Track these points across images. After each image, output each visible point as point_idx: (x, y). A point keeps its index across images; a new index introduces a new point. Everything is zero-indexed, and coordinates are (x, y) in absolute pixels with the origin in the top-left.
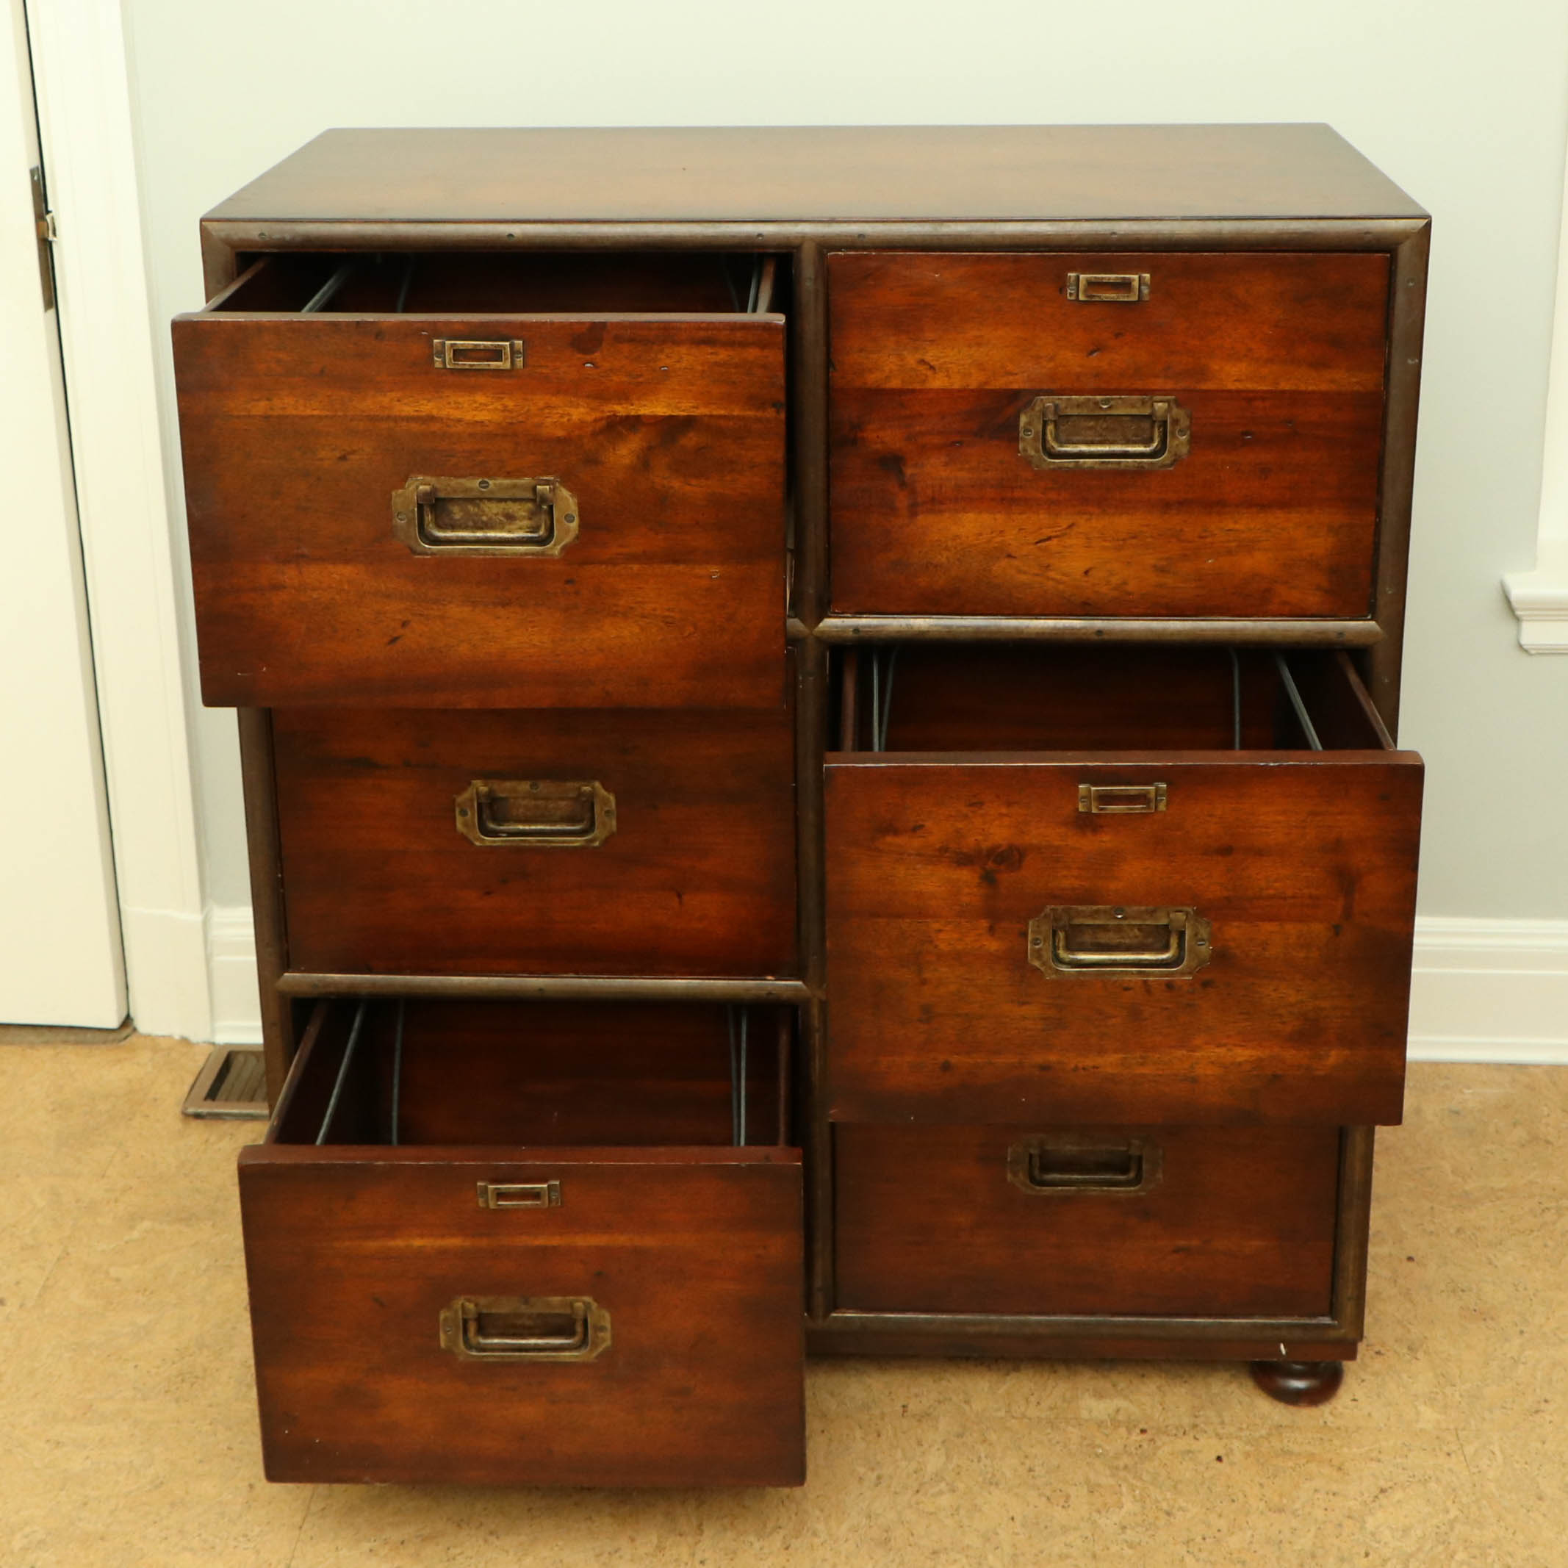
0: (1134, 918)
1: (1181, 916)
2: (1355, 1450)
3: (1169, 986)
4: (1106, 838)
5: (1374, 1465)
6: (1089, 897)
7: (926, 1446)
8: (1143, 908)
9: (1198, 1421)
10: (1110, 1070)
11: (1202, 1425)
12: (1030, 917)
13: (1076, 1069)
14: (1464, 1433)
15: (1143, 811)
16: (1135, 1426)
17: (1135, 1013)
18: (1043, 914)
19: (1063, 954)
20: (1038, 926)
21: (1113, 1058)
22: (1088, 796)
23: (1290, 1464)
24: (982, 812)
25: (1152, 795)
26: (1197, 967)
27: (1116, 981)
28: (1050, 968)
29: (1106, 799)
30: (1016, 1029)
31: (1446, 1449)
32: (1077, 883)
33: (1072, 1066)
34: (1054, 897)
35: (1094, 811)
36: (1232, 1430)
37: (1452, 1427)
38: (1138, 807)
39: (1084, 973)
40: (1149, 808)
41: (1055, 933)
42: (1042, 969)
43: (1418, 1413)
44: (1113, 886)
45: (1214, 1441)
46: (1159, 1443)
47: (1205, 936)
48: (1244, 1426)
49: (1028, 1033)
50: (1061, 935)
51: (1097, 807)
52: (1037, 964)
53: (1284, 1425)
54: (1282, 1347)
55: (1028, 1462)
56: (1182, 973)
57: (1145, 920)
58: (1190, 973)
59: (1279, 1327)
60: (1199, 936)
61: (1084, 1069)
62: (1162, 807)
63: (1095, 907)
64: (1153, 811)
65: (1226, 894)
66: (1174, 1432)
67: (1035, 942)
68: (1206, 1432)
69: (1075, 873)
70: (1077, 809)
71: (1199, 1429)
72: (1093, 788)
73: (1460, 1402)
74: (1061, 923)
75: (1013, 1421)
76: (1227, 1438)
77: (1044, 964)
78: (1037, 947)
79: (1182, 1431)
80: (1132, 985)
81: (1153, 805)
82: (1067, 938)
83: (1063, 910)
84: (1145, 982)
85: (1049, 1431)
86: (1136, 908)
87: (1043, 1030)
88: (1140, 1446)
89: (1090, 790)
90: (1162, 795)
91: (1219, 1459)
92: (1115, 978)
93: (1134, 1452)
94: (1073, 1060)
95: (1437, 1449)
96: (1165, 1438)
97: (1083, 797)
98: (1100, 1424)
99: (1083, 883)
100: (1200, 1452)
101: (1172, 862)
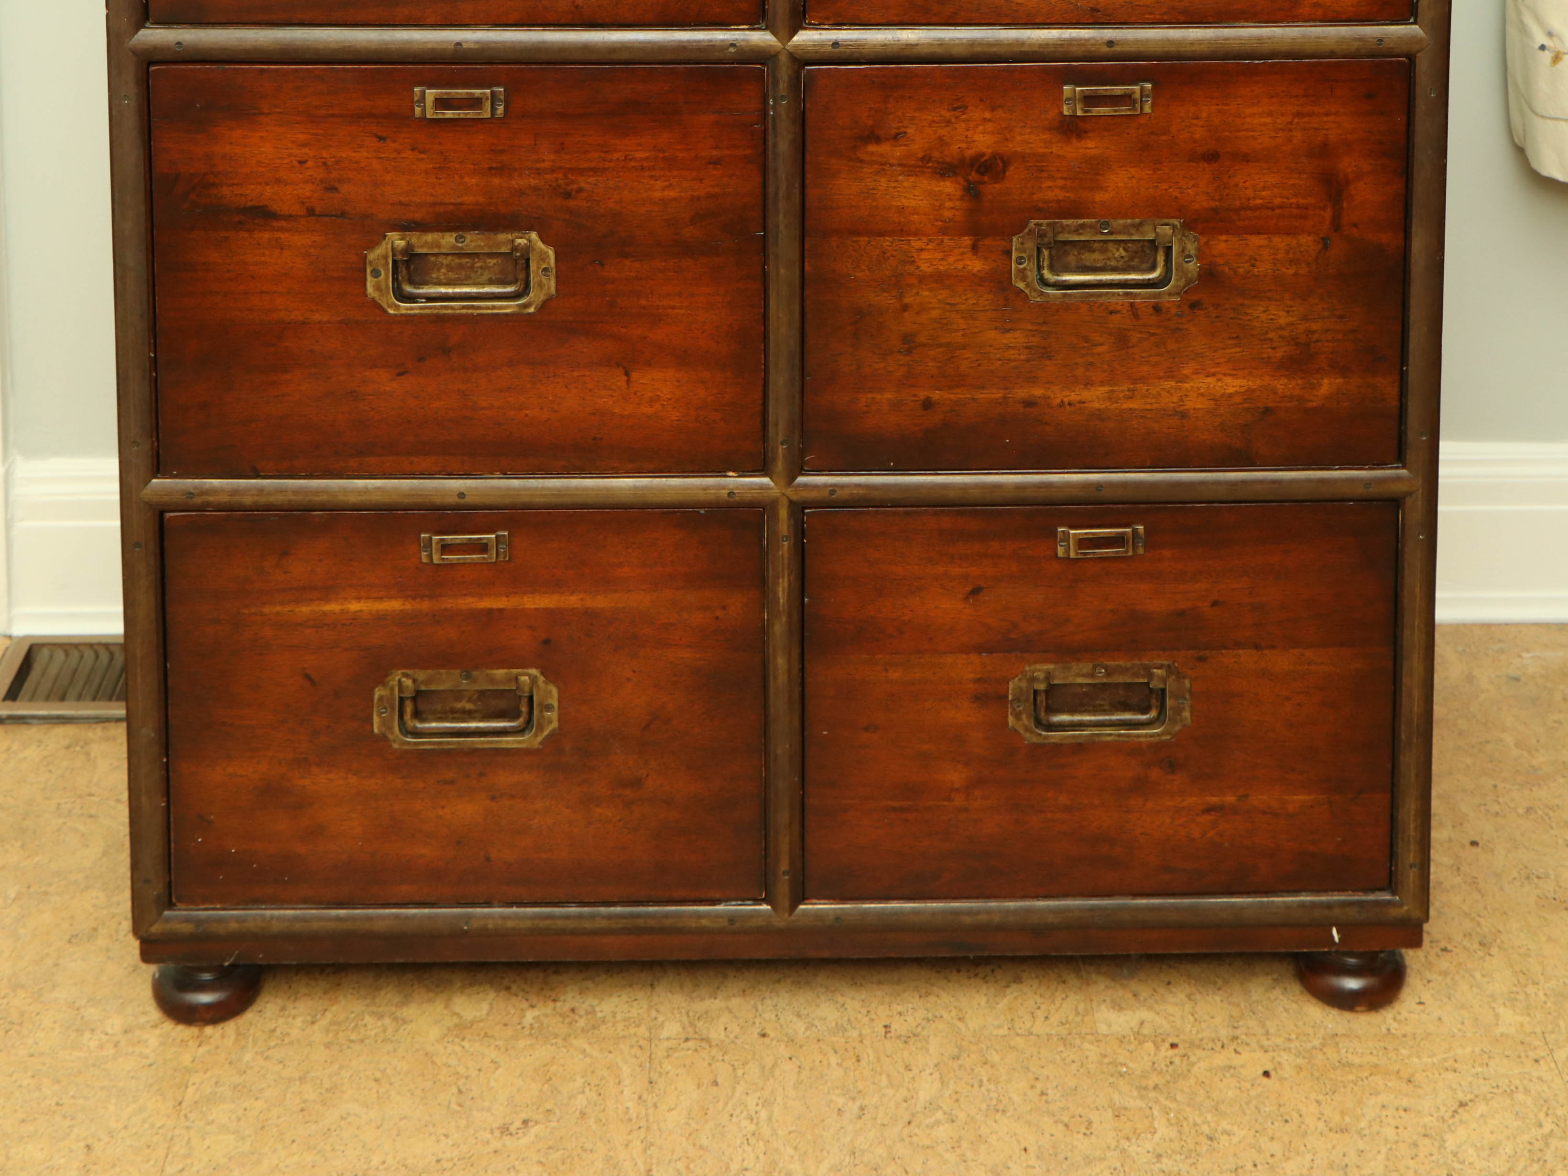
0: (1119, 233)
1: (1168, 230)
2: (1426, 1060)
3: (1157, 309)
4: (1091, 144)
5: (1450, 1075)
6: (1073, 210)
7: (915, 1070)
8: (1129, 221)
9: (1238, 1032)
10: (1096, 405)
11: (1244, 1037)
12: (1015, 235)
13: (1062, 404)
14: (1553, 1036)
15: (1128, 113)
16: (1163, 1041)
17: (1121, 339)
18: (1026, 230)
19: (1047, 274)
20: (1022, 243)
21: (1100, 391)
22: (1072, 99)
23: (1351, 1077)
24: (964, 116)
25: (1137, 95)
26: (1185, 287)
27: (1102, 304)
28: (1035, 290)
29: (1090, 100)
30: (1000, 360)
31: (1532, 1054)
32: (1061, 195)
33: (1058, 401)
34: (1038, 211)
35: (1079, 113)
36: (1279, 1041)
37: (1538, 1030)
38: (1124, 110)
39: (1070, 295)
40: (1134, 109)
41: (1039, 250)
42: (1027, 291)
43: (1497, 1016)
44: (1099, 197)
45: (1259, 1054)
46: (1193, 1059)
47: (1193, 252)
48: (1293, 1036)
49: (1013, 364)
50: (1046, 253)
51: (1082, 109)
52: (1021, 285)
53: (1339, 1033)
54: (1334, 931)
55: (1039, 1085)
56: (1170, 294)
57: (1132, 234)
58: (1178, 294)
59: (1329, 906)
60: (1187, 253)
61: (1070, 404)
62: (1147, 109)
63: (1080, 221)
64: (1138, 112)
65: (1213, 204)
66: (1211, 1045)
67: (1020, 260)
68: (1248, 1044)
69: (1060, 183)
70: (1062, 113)
71: (1239, 1041)
72: (1078, 89)
73: (1545, 1003)
74: (1046, 240)
75: (1018, 1038)
76: (1274, 1050)
77: (1027, 285)
78: (1021, 266)
79: (1219, 1044)
80: (1119, 308)
81: (1138, 106)
82: (1050, 256)
83: (1048, 225)
84: (1132, 304)
85: (1061, 1048)
86: (1121, 222)
87: (1028, 361)
88: (1171, 1063)
89: (1075, 91)
90: (1148, 96)
91: (1266, 1074)
92: (1101, 300)
93: (1165, 1069)
94: (1059, 395)
95: (1523, 1055)
96: (1199, 1052)
97: (1068, 99)
98: (1122, 1040)
99: (1068, 195)
100: (1243, 1066)
101: (1158, 170)
